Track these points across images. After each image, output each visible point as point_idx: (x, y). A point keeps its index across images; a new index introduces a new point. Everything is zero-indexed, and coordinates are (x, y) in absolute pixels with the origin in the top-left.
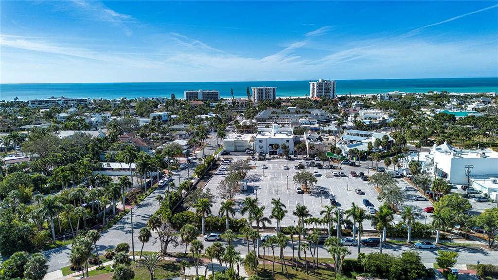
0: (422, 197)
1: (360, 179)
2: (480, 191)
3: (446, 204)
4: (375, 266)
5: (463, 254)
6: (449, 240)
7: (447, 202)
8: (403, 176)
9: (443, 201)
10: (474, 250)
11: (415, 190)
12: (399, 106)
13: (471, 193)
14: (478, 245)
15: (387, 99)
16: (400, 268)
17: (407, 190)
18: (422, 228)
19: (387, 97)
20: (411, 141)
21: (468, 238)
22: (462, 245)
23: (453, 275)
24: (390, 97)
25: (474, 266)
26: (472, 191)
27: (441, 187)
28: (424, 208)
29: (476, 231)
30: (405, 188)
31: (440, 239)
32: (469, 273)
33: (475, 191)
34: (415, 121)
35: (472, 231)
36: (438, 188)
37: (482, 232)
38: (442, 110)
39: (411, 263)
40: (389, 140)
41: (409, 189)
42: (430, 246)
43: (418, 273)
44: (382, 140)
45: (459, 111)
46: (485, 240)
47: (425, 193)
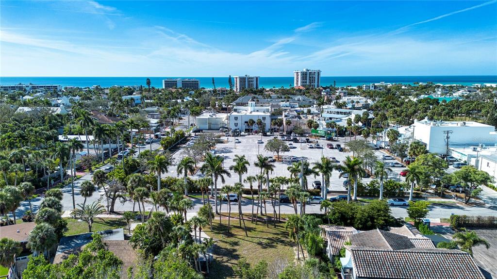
0: (398, 164)
1: (337, 151)
2: (459, 159)
3: (421, 163)
4: (339, 213)
5: (438, 209)
6: (424, 198)
7: (422, 161)
8: (381, 148)
9: (418, 160)
10: (450, 207)
11: (393, 159)
12: (384, 94)
13: (451, 161)
14: (454, 202)
15: (372, 89)
16: (367, 215)
17: (384, 159)
18: (395, 185)
19: (372, 87)
20: (393, 122)
21: (444, 196)
22: (437, 203)
23: (424, 225)
24: (375, 87)
25: (448, 220)
26: (451, 159)
27: (418, 149)
28: (399, 173)
29: (453, 191)
30: (382, 157)
31: (413, 197)
32: (442, 226)
33: (454, 159)
34: (398, 103)
35: (447, 191)
36: (414, 152)
37: (458, 192)
38: (426, 96)
39: (379, 211)
40: (369, 117)
41: (387, 158)
42: (402, 203)
43: (385, 220)
44: (362, 116)
45: (443, 97)
46: (462, 198)
47: (402, 160)
